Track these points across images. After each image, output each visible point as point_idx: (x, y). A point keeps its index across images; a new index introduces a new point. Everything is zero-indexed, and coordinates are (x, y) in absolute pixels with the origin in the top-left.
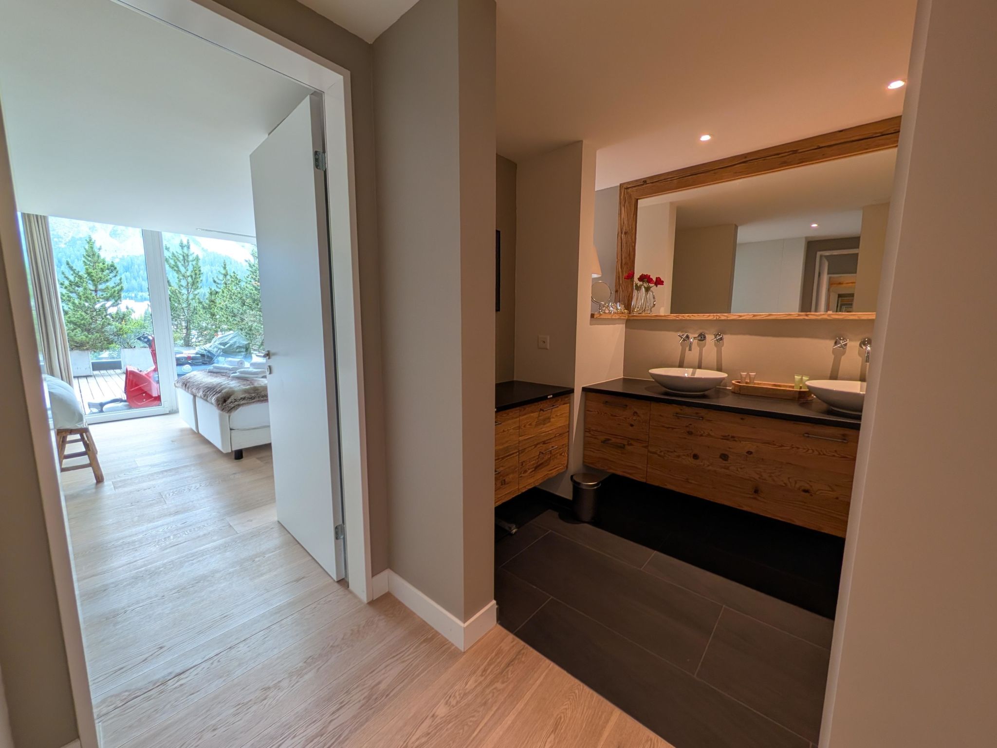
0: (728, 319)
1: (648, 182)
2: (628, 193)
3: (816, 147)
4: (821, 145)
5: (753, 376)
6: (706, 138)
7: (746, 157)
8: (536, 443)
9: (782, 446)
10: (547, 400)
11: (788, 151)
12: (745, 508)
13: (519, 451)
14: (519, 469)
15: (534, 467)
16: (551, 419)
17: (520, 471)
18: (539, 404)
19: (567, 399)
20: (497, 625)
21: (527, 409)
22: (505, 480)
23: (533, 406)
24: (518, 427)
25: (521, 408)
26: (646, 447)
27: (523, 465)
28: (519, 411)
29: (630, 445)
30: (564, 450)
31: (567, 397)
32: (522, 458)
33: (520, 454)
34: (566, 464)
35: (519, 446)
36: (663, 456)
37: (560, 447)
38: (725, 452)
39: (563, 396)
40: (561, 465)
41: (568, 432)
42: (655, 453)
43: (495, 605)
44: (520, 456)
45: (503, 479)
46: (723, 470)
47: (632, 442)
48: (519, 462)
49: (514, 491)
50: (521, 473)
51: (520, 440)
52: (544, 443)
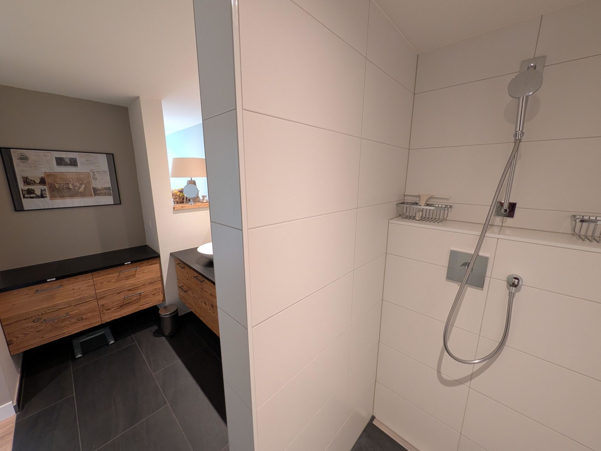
8: (119, 292)
10: (124, 266)
13: (97, 299)
14: (100, 309)
15: (118, 306)
16: (135, 275)
17: (102, 310)
18: (118, 269)
19: (155, 261)
20: (15, 415)
21: (102, 273)
22: (82, 318)
23: (110, 270)
24: (92, 285)
25: (93, 273)
26: (193, 293)
27: (105, 306)
28: (91, 275)
29: (188, 290)
30: (157, 292)
31: (155, 260)
32: (101, 302)
33: (99, 300)
34: (162, 299)
35: (96, 296)
36: (198, 300)
37: (151, 290)
38: (212, 304)
39: (148, 261)
40: (155, 301)
41: (161, 280)
42: (195, 298)
43: (12, 404)
44: (98, 301)
45: (79, 317)
46: (213, 313)
47: (189, 289)
48: (99, 305)
49: (96, 322)
50: (103, 311)
51: (96, 292)
52: (130, 290)
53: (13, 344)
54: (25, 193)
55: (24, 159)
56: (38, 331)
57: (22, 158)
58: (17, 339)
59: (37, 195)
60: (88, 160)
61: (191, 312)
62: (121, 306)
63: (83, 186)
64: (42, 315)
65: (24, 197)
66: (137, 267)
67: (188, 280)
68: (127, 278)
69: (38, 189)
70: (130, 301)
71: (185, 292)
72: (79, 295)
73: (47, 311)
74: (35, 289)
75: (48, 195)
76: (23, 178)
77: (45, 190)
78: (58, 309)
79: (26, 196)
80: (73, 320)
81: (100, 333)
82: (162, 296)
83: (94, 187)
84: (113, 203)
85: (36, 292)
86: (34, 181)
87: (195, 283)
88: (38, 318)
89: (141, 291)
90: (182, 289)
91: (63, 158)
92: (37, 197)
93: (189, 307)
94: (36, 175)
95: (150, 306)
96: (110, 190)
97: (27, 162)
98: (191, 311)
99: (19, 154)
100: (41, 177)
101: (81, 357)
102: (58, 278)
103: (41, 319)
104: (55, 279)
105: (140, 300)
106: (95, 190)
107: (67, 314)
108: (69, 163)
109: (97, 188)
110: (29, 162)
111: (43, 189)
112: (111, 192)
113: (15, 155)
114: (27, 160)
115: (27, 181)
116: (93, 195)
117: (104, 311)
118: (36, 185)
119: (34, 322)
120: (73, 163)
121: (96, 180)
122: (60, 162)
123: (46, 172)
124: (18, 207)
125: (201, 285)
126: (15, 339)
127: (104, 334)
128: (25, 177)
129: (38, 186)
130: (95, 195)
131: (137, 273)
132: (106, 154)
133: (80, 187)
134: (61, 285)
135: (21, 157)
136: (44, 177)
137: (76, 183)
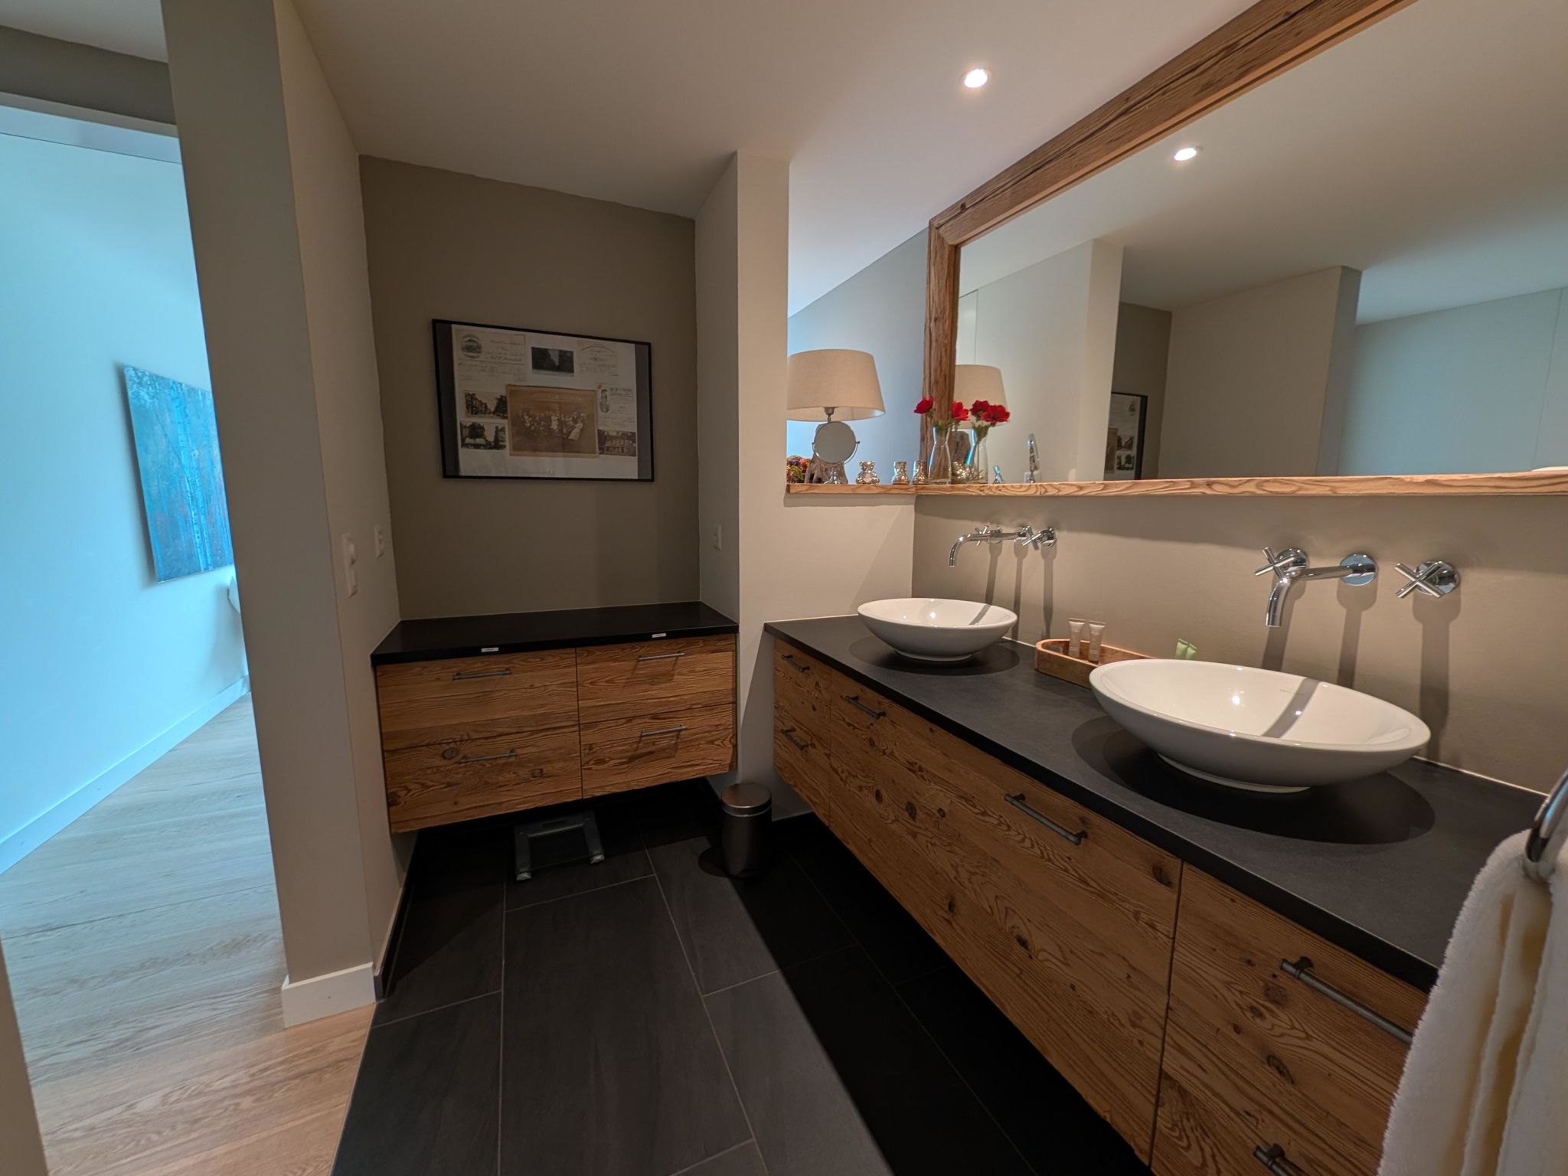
0: (1060, 493)
1: (967, 207)
2: (939, 236)
3: (1280, 19)
4: (1294, 10)
5: (1097, 634)
6: (976, 79)
7: (1127, 99)
8: (630, 715)
9: (984, 814)
10: (650, 643)
11: (1214, 52)
12: (938, 939)
13: (579, 724)
14: (582, 755)
15: (625, 757)
16: (673, 675)
17: (585, 760)
18: (634, 648)
19: (724, 643)
20: (374, 1004)
21: (598, 653)
22: (542, 770)
23: (615, 650)
24: (573, 682)
25: (579, 650)
26: (828, 756)
27: (594, 750)
28: (574, 655)
29: (813, 746)
30: (720, 735)
31: (725, 640)
32: (589, 737)
33: (583, 729)
34: (728, 762)
35: (579, 717)
36: (845, 782)
37: (708, 729)
38: (913, 801)
39: (707, 638)
40: (711, 762)
41: (733, 703)
42: (837, 773)
43: (371, 971)
44: (582, 733)
45: (537, 767)
46: (909, 838)
47: (815, 741)
48: (582, 743)
49: (569, 791)
50: (588, 763)
51: (580, 706)
52: (655, 717)
53: (398, 804)
54: (466, 432)
55: (472, 348)
56: (449, 785)
57: (470, 346)
58: (406, 795)
59: (487, 441)
60: (596, 359)
61: (812, 817)
62: (631, 759)
63: (580, 425)
64: (461, 741)
65: (464, 445)
66: (679, 652)
67: (814, 709)
68: (654, 679)
69: (490, 424)
70: (652, 748)
71: (802, 748)
72: (542, 706)
73: (474, 736)
74: (455, 670)
75: (507, 443)
76: (466, 396)
77: (503, 430)
78: (495, 734)
79: (468, 440)
80: (524, 773)
81: (575, 824)
82: (731, 751)
83: (600, 431)
84: (636, 478)
85: (457, 677)
86: (486, 404)
87: (842, 723)
88: (453, 748)
89: (681, 726)
90: (791, 738)
91: (546, 350)
92: (488, 446)
93: (806, 799)
94: (489, 390)
95: (698, 776)
96: (634, 442)
97: (478, 357)
98: (810, 811)
99: (465, 337)
100: (499, 397)
101: (527, 880)
102: (505, 649)
103: (458, 752)
104: (496, 649)
105: (676, 751)
106: (603, 437)
107: (512, 751)
108: (557, 364)
109: (606, 434)
110: (482, 357)
111: (500, 427)
112: (636, 445)
113: (459, 335)
114: (480, 352)
115: (474, 406)
116: (597, 450)
117: (592, 762)
118: (487, 415)
119: (444, 758)
120: (565, 363)
121: (607, 410)
122: (541, 360)
123: (509, 385)
124: (450, 469)
125: (868, 728)
126: (402, 793)
127: (581, 829)
128: (471, 393)
129: (492, 417)
130: (602, 450)
131: (677, 671)
132: (636, 343)
133: (573, 428)
134: (507, 669)
135: (468, 343)
136: (505, 397)
137: (565, 417)
